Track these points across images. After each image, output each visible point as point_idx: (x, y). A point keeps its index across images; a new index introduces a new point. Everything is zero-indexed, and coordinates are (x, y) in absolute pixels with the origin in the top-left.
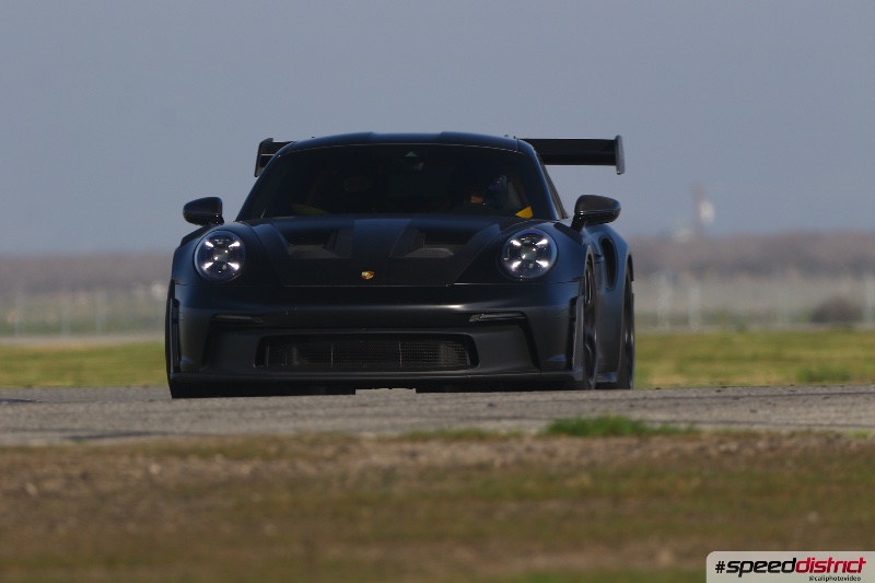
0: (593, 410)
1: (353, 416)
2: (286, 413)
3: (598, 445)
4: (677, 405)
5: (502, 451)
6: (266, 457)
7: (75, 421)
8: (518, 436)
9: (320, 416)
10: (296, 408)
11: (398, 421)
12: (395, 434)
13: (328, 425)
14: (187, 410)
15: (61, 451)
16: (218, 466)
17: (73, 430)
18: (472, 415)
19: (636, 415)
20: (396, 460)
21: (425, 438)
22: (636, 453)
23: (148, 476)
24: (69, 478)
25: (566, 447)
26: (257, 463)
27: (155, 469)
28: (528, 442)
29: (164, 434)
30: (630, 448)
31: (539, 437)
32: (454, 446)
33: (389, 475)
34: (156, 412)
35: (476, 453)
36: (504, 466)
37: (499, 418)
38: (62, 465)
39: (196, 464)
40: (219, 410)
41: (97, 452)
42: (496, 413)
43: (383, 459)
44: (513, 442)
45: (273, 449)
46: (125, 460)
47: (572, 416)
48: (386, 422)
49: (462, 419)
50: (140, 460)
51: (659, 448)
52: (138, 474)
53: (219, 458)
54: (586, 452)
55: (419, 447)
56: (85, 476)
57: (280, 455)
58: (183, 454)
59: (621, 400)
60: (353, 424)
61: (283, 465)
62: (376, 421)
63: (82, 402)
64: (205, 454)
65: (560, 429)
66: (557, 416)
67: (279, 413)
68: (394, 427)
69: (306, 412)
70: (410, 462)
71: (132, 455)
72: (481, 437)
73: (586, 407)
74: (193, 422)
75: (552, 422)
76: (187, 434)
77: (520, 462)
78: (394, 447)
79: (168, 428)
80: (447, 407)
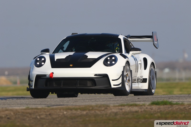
0: (161, 99)
1: (108, 101)
2: (94, 100)
3: (162, 107)
4: (179, 98)
5: (141, 108)
6: (89, 110)
7: (48, 102)
8: (144, 105)
9: (101, 101)
10: (96, 99)
11: (118, 102)
12: (117, 105)
13: (103, 103)
14: (72, 100)
15: (45, 109)
16: (79, 112)
17: (48, 104)
18: (134, 101)
19: (170, 100)
20: (118, 110)
21: (124, 106)
22: (170, 109)
23: (64, 114)
24: (46, 115)
25: (155, 107)
26: (87, 111)
27: (65, 113)
28: (146, 106)
29: (67, 105)
30: (169, 108)
31: (149, 105)
32: (130, 107)
33: (116, 114)
34: (66, 100)
35: (135, 109)
36: (141, 111)
37: (140, 101)
38: (45, 112)
39: (74, 112)
40: (79, 100)
41: (52, 109)
42: (140, 100)
43: (114, 110)
44: (143, 106)
45: (91, 108)
46: (59, 111)
47: (156, 101)
48: (116, 102)
49: (132, 101)
50: (62, 111)
51: (175, 107)
52: (61, 114)
53: (79, 110)
54: (159, 108)
55: (123, 108)
56: (50, 114)
57: (92, 110)
58: (71, 109)
59: (167, 97)
60: (108, 103)
61: (93, 112)
62: (113, 102)
63: (50, 98)
64: (76, 110)
65: (153, 103)
66: (153, 101)
67: (92, 100)
68: (117, 103)
69: (98, 100)
70: (121, 111)
71: (60, 110)
72: (136, 105)
73: (159, 99)
74: (73, 102)
75: (152, 102)
76: (72, 105)
77: (145, 111)
78: (117, 108)
79: (68, 104)
80: (129, 99)
